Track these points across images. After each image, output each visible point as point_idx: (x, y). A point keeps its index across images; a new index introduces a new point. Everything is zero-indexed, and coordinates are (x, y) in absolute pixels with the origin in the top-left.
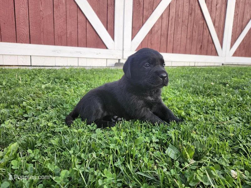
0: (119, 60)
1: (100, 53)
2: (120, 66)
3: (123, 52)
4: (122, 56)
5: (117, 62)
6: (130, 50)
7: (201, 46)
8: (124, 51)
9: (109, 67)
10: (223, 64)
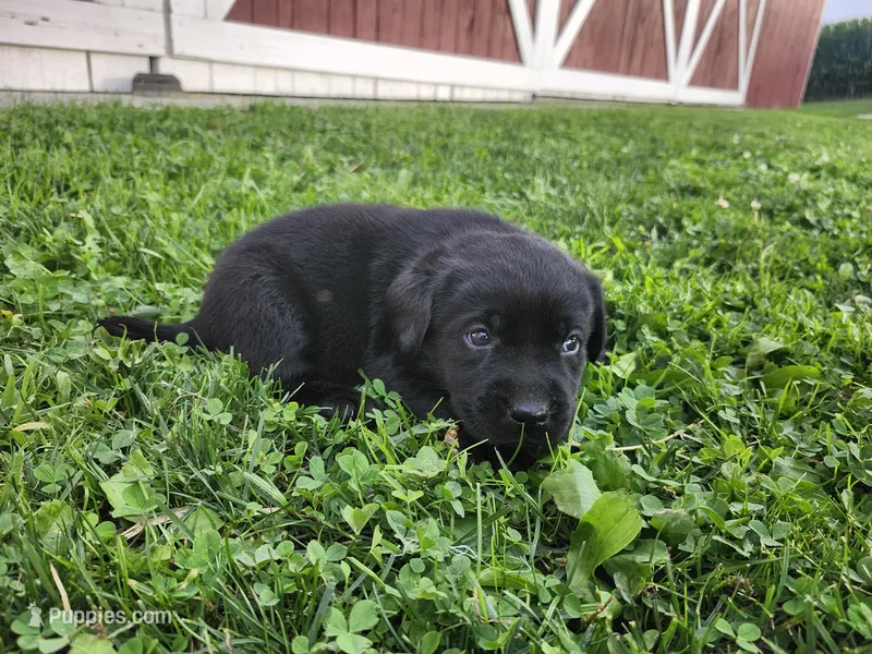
0: (153, 60)
1: (45, 19)
2: (160, 90)
3: (168, 21)
4: (162, 41)
5: (144, 68)
6: (201, 14)
7: (472, 22)
8: (174, 17)
9: (116, 97)
10: (534, 96)
